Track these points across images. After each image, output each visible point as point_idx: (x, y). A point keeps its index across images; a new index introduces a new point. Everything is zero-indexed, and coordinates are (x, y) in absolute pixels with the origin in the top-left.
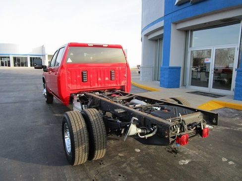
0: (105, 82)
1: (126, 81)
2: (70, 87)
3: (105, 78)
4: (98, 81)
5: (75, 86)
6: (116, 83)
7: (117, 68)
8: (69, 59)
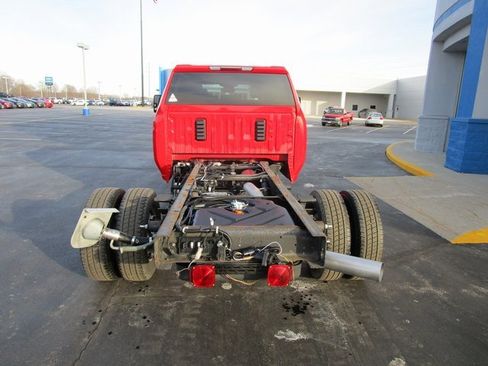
0: (243, 143)
1: (290, 146)
2: (173, 148)
3: (242, 136)
4: (227, 141)
5: (182, 146)
6: (268, 147)
7: (272, 116)
8: (173, 95)
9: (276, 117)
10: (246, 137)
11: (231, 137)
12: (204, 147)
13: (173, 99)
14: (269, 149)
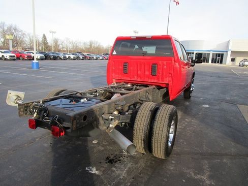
0: (145, 76)
1: (170, 79)
2: (114, 76)
3: (145, 72)
4: (137, 75)
5: (117, 75)
6: (158, 79)
7: (160, 62)
8: (115, 51)
9: (162, 63)
10: (147, 73)
11: (139, 72)
12: (127, 77)
13: (115, 53)
14: (158, 80)
